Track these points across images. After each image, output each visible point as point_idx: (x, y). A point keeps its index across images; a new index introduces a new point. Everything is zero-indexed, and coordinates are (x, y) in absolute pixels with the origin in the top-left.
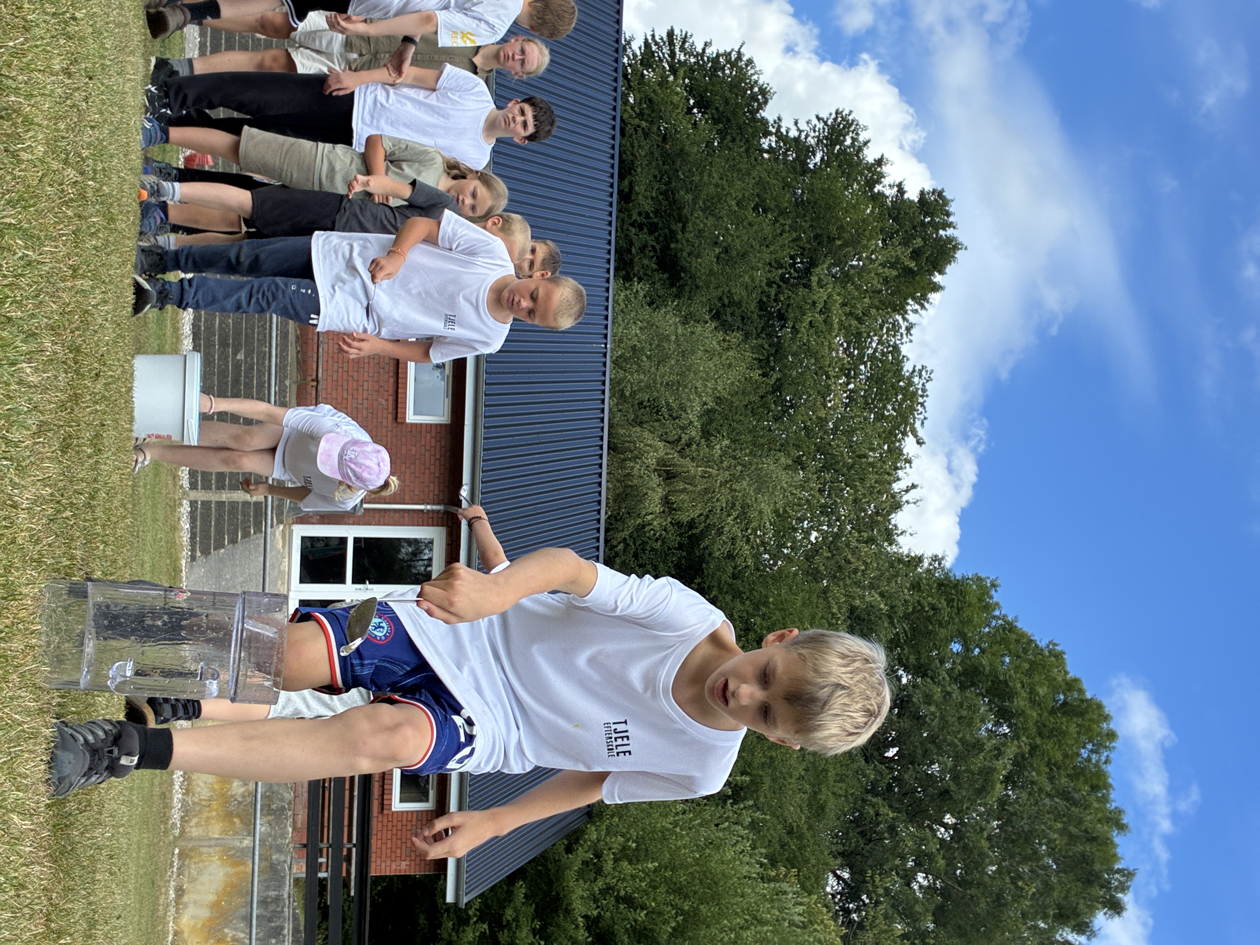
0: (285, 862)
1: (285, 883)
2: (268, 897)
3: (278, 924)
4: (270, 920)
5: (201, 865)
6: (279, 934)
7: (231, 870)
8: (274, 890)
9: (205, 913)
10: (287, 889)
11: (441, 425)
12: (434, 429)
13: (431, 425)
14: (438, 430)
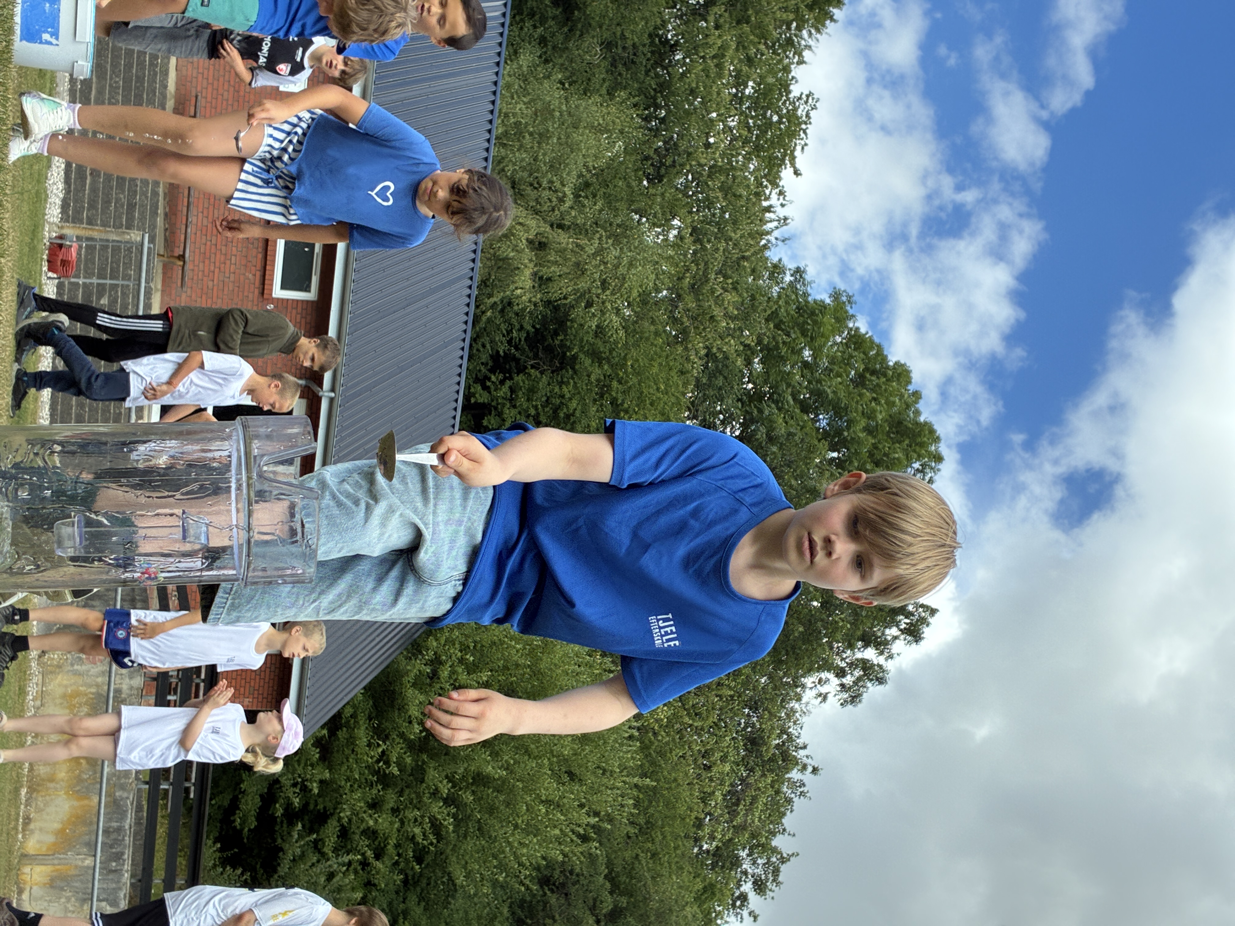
0: (128, 798)
1: (127, 816)
2: (110, 827)
3: (118, 850)
4: (111, 847)
5: (48, 798)
6: (120, 859)
7: (76, 803)
8: (117, 822)
9: (50, 839)
10: (128, 821)
11: (307, 302)
12: (300, 305)
13: (297, 301)
14: (305, 307)
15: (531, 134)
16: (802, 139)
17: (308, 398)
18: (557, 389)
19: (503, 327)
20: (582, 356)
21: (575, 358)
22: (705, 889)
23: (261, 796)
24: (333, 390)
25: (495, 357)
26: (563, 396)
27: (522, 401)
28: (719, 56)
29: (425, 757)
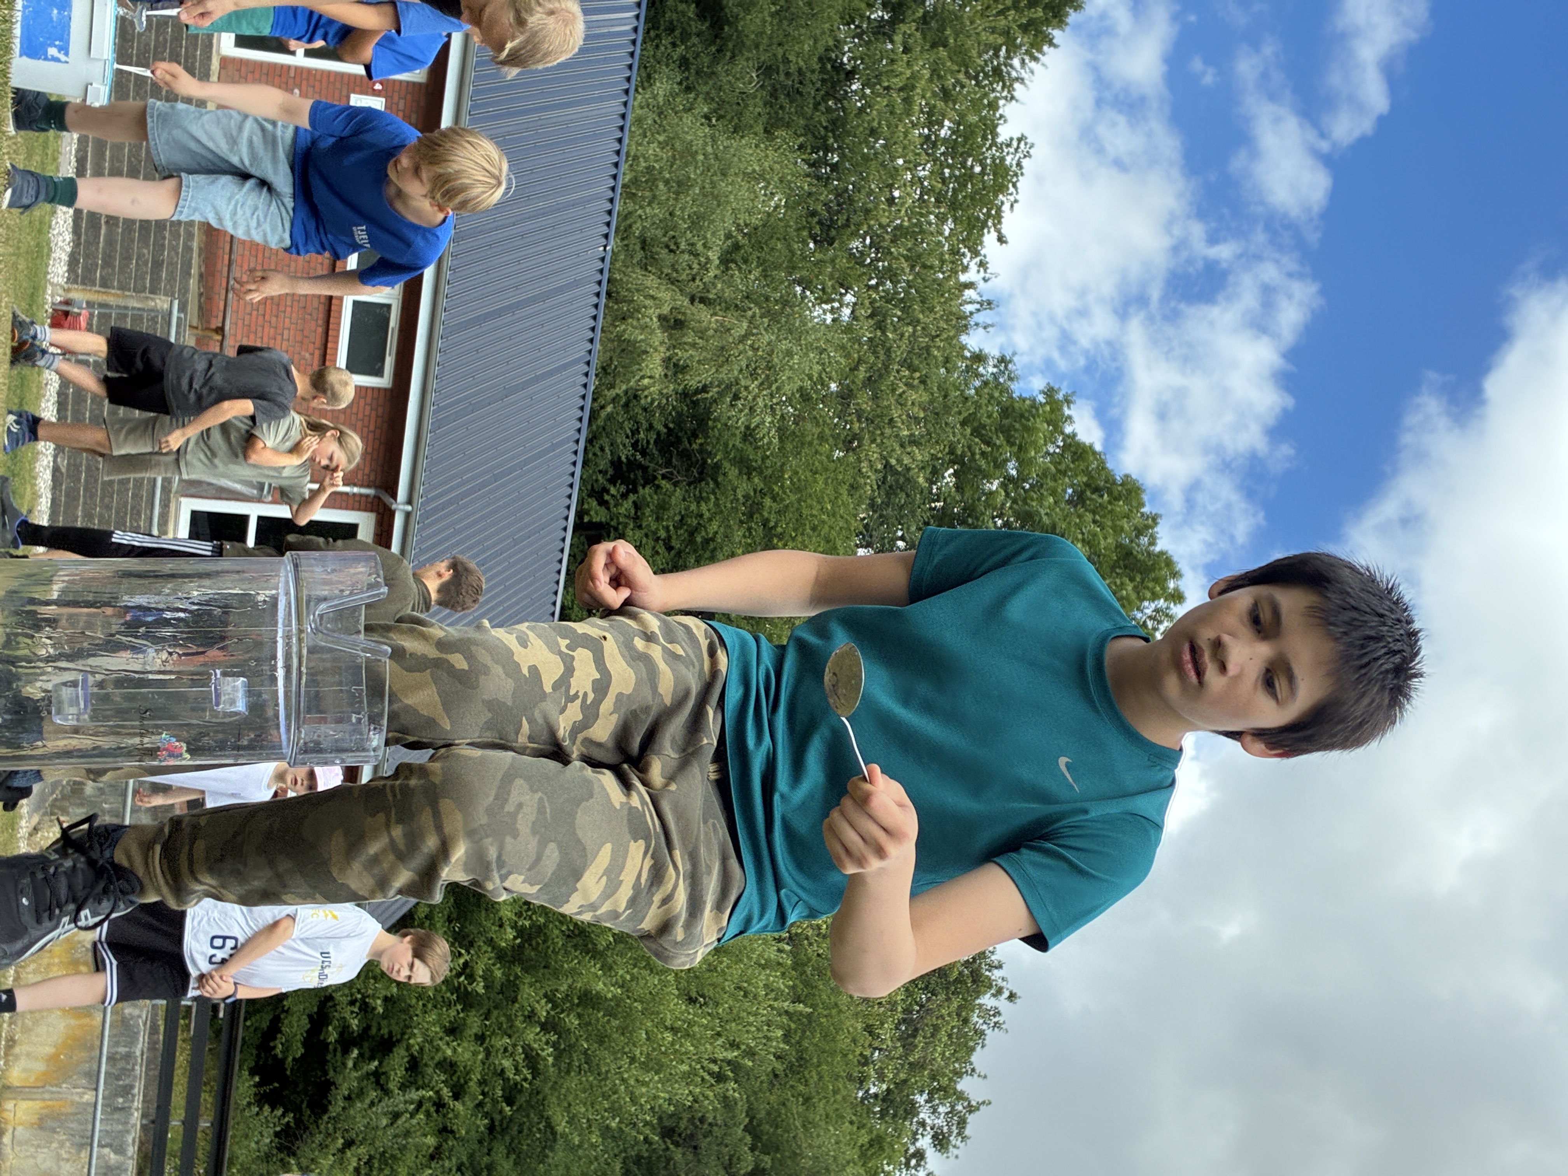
0: (140, 1016)
1: (138, 1039)
2: (117, 1053)
3: (127, 1082)
4: (118, 1078)
6: (128, 1093)
7: (73, 1022)
8: (125, 1046)
9: (40, 1067)
10: (140, 1046)
11: (379, 389)
12: (370, 392)
13: (367, 388)
14: (375, 396)
15: (667, 182)
16: (1011, 194)
17: (378, 513)
18: (693, 507)
19: (627, 426)
20: (726, 465)
21: (717, 466)
22: (871, 1144)
23: (310, 1017)
24: (409, 502)
25: (616, 463)
26: (701, 516)
27: (649, 521)
28: (907, 88)
29: (518, 970)
